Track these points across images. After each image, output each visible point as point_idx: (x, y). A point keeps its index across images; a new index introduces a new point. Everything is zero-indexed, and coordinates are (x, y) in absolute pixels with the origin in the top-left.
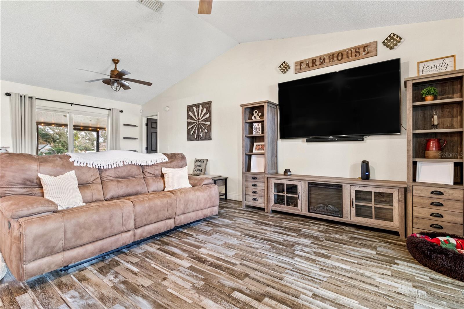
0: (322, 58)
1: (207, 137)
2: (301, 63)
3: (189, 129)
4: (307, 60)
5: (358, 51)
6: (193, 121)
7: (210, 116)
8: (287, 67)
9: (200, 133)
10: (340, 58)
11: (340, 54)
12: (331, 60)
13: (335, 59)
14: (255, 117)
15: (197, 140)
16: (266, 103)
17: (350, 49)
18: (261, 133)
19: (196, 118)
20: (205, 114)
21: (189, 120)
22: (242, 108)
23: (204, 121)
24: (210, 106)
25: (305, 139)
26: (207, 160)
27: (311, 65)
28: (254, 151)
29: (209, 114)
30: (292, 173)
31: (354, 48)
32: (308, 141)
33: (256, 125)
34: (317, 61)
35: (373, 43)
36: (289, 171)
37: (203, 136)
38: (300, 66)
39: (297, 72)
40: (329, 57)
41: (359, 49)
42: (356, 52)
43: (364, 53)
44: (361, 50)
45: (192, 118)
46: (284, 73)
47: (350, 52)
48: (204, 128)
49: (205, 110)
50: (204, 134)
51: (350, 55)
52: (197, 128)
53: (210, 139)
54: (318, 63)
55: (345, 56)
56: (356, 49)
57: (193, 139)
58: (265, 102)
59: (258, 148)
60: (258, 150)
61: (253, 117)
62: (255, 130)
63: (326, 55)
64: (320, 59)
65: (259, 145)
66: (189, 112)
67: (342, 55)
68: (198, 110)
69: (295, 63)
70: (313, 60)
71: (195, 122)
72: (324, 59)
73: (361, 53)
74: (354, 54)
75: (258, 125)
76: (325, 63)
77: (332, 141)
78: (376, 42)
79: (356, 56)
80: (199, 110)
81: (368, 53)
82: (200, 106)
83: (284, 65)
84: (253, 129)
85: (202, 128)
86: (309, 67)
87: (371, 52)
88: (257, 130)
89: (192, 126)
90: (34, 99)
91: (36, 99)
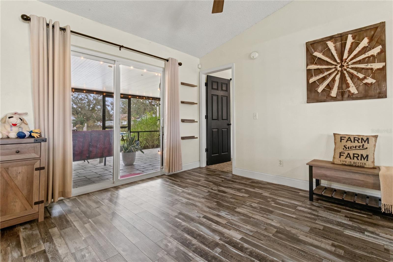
3: (314, 82)
6: (326, 67)
7: (382, 52)
9: (349, 87)
15: (340, 101)
19: (336, 61)
21: (313, 67)
26: (376, 137)
37: (358, 91)
45: (321, 61)
50: (361, 88)
52: (338, 78)
53: (382, 95)
66: (312, 53)
68: (340, 47)
71: (331, 69)
80: (344, 45)
82: (350, 37)
89: (321, 76)
90: (68, 31)
91: (72, 32)
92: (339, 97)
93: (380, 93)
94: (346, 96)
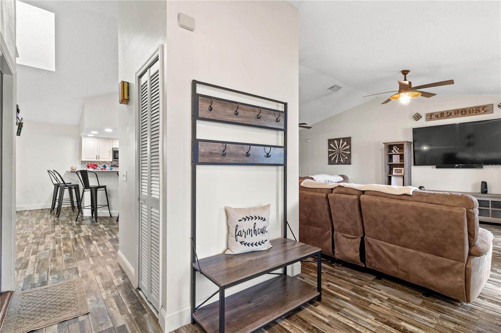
0: (449, 112)
1: (348, 162)
2: (431, 115)
3: (331, 156)
4: (436, 112)
5: (478, 109)
6: (334, 151)
7: (350, 147)
8: (419, 116)
9: (341, 159)
10: (463, 113)
11: (464, 111)
12: (457, 114)
13: (460, 113)
14: (394, 151)
15: (338, 164)
16: (406, 143)
17: (472, 108)
18: (399, 162)
19: (337, 149)
20: (345, 146)
21: (330, 150)
22: (385, 145)
23: (344, 151)
24: (350, 140)
25: (435, 166)
27: (439, 116)
28: (394, 173)
29: (349, 146)
30: (425, 189)
31: (475, 107)
32: (437, 168)
33: (395, 156)
34: (445, 114)
35: (490, 105)
36: (423, 187)
37: (343, 161)
38: (430, 116)
39: (427, 120)
40: (455, 112)
41: (479, 108)
42: (476, 110)
43: (483, 111)
44: (481, 109)
45: (333, 148)
46: (416, 120)
47: (471, 110)
48: (344, 156)
49: (345, 143)
50: (344, 160)
51: (472, 112)
52: (338, 156)
53: (350, 163)
54: (445, 115)
55: (467, 112)
56: (476, 108)
57: (334, 163)
58: (404, 142)
59: (397, 172)
60: (397, 173)
61: (393, 151)
62: (394, 160)
63: (453, 110)
64: (448, 113)
65: (397, 170)
66: (330, 144)
67: (465, 111)
68: (338, 143)
69: (426, 114)
70: (441, 113)
71: (336, 152)
72: (451, 114)
73: (480, 111)
74: (475, 111)
75: (397, 156)
76: (451, 115)
77: (457, 167)
78: (493, 104)
79: (476, 112)
80: (340, 143)
81: (486, 111)
82: (341, 140)
83: (417, 115)
84: (393, 159)
85: (342, 156)
86: (438, 117)
87: (488, 111)
88: (396, 160)
89: (333, 154)
92: (338, 163)
93: (349, 163)
94: (340, 163)
